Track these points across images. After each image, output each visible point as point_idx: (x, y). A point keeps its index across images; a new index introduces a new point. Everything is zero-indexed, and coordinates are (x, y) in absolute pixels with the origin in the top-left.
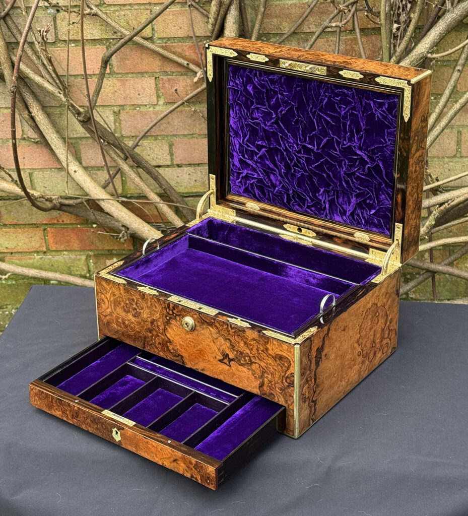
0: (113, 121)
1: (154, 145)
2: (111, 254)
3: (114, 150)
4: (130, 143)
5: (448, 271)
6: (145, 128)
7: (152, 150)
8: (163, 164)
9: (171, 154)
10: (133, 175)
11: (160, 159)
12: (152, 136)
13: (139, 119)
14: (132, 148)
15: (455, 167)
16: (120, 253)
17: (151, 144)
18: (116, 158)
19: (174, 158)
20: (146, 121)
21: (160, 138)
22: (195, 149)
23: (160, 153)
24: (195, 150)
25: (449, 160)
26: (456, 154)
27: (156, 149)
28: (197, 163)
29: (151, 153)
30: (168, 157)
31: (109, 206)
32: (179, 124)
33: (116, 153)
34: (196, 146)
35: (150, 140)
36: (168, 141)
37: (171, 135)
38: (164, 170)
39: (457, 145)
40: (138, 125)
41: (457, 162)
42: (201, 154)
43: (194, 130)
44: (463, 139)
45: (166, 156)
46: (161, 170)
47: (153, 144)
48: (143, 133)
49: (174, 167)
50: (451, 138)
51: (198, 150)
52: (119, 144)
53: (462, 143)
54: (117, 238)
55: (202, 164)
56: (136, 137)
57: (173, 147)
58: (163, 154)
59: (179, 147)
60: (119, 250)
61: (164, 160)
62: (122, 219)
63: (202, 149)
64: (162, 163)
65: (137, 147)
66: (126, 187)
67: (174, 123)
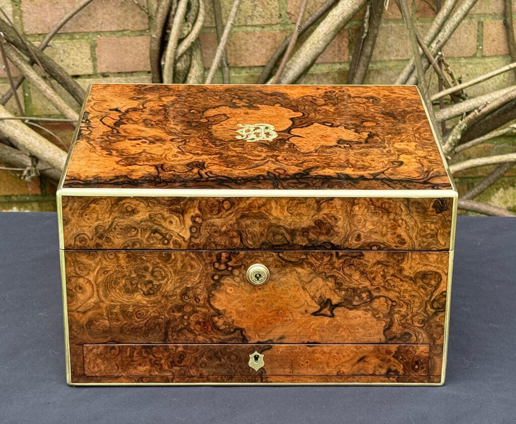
0: (11, 13)
1: (70, 47)
2: (9, 202)
3: (16, 51)
4: (37, 44)
5: (472, 207)
6: (56, 22)
7: (67, 55)
8: (83, 73)
9: (94, 59)
10: (43, 85)
11: (77, 66)
12: (67, 34)
13: (48, 10)
14: (40, 49)
15: (475, 70)
16: (22, 200)
17: (65, 45)
18: (19, 62)
19: (98, 64)
20: (58, 13)
21: (78, 37)
22: (126, 51)
23: (78, 58)
24: (126, 53)
25: (468, 61)
26: (476, 53)
27: (72, 52)
28: (130, 70)
29: (65, 57)
30: (90, 64)
31: (12, 128)
32: (104, 16)
33: (18, 55)
34: (127, 48)
35: (64, 40)
36: (89, 41)
37: (93, 33)
38: (84, 82)
39: (478, 41)
40: (46, 19)
41: (477, 63)
42: (136, 58)
43: (126, 24)
44: (486, 33)
45: (87, 62)
46: (79, 81)
47: (68, 45)
48: (55, 29)
49: (98, 77)
50: (470, 31)
51: (131, 52)
52: (23, 43)
53: (484, 38)
54: (20, 177)
55: (136, 72)
56: (43, 35)
57: (96, 49)
58: (82, 59)
59: (105, 49)
60: (21, 195)
61: (84, 68)
62: (31, 146)
63: (136, 51)
64: (81, 72)
65: (47, 48)
66: (30, 107)
67: (97, 15)
